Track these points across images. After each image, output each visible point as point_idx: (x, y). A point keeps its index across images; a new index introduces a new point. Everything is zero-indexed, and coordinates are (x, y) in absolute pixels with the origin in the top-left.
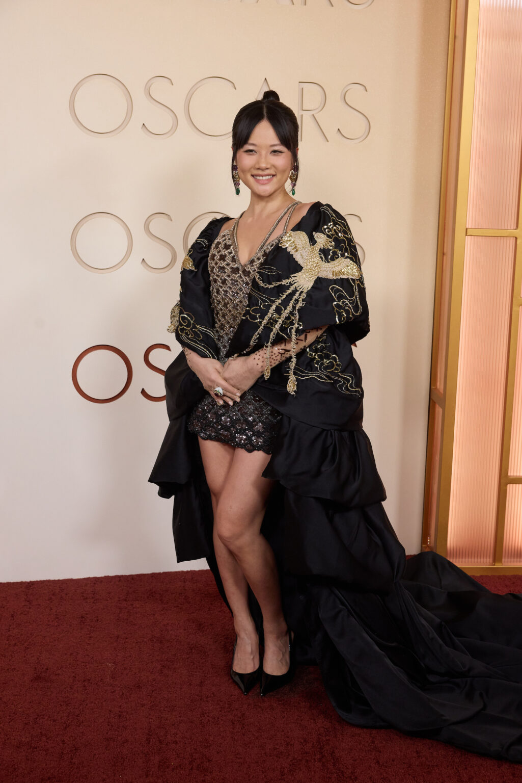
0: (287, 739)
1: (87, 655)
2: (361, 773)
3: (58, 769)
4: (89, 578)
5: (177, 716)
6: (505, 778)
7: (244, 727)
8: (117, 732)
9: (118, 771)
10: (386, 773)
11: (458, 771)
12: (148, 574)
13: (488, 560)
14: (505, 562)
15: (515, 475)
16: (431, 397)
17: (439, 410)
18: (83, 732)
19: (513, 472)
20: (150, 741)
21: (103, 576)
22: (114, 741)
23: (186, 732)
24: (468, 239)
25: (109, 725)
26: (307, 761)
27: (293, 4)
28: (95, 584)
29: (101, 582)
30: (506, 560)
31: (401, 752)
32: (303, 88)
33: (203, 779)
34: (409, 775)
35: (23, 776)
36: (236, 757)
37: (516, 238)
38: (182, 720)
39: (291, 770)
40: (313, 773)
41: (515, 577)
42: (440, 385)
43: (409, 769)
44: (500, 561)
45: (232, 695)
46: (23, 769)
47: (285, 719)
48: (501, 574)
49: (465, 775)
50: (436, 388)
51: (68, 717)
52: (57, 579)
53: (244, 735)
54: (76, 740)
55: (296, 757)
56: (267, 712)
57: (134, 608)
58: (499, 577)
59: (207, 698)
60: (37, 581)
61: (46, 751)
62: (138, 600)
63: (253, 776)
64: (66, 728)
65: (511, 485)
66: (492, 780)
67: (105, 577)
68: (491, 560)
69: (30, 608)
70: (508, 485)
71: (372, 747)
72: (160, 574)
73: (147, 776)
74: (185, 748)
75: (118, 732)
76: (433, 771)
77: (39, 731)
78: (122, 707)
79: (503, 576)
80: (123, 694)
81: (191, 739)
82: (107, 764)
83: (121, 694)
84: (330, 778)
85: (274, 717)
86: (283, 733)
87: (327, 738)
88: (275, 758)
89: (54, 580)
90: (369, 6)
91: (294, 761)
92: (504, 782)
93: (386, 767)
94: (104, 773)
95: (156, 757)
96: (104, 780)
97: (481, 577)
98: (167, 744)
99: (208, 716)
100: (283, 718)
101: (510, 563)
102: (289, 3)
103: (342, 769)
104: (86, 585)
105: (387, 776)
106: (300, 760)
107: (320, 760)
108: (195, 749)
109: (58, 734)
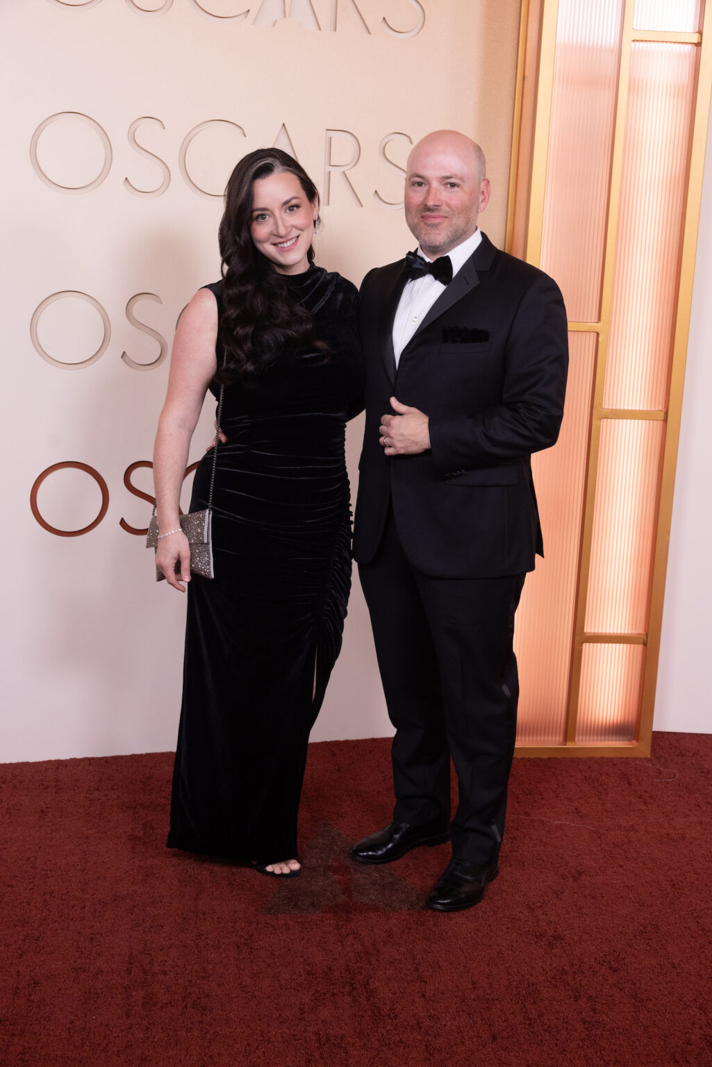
0: (307, 967)
1: (50, 861)
2: (402, 1010)
3: (11, 1009)
4: (50, 762)
5: (167, 939)
6: (584, 1014)
7: (252, 952)
8: (88, 960)
9: (90, 1010)
10: (434, 1010)
11: (525, 1007)
12: (126, 756)
13: (557, 738)
14: (578, 741)
15: (593, 631)
18: (44, 961)
19: (590, 628)
20: (131, 971)
21: (68, 758)
22: (84, 971)
23: (178, 959)
25: (77, 951)
26: (333, 994)
27: (320, 29)
28: (58, 768)
29: (66, 765)
30: (580, 738)
31: (453, 982)
32: (331, 138)
33: (201, 1019)
34: (463, 1011)
36: (243, 991)
37: (598, 334)
38: (172, 944)
39: (313, 1007)
40: (341, 1010)
41: (591, 759)
43: (463, 1003)
44: (573, 740)
45: (236, 911)
47: (304, 941)
48: (574, 756)
49: (533, 1011)
51: (24, 940)
52: (8, 762)
53: (252, 962)
54: (35, 971)
55: (319, 989)
56: (282, 932)
57: (108, 799)
58: (572, 760)
59: (204, 914)
62: (114, 789)
63: (265, 1016)
64: (21, 955)
65: (588, 644)
66: (567, 1017)
67: (71, 759)
68: (561, 739)
70: (584, 644)
71: (416, 976)
72: (141, 756)
73: (128, 1016)
74: (177, 980)
75: (90, 959)
76: (494, 1007)
78: (95, 928)
79: (577, 758)
80: (95, 910)
81: (184, 968)
82: (76, 1002)
83: (92, 910)
84: (363, 1017)
85: (291, 939)
86: (302, 959)
87: (359, 965)
88: (293, 991)
89: (5, 764)
90: (416, 35)
91: (316, 995)
92: (582, 1019)
93: (434, 1002)
94: (71, 1013)
95: (139, 991)
96: (72, 1022)
97: (549, 759)
98: (153, 975)
99: (206, 938)
100: (302, 940)
101: (583, 743)
102: (315, 27)
103: (377, 1005)
104: (46, 770)
105: (435, 1013)
106: (325, 994)
107: (350, 994)
108: (190, 981)
109: (12, 963)
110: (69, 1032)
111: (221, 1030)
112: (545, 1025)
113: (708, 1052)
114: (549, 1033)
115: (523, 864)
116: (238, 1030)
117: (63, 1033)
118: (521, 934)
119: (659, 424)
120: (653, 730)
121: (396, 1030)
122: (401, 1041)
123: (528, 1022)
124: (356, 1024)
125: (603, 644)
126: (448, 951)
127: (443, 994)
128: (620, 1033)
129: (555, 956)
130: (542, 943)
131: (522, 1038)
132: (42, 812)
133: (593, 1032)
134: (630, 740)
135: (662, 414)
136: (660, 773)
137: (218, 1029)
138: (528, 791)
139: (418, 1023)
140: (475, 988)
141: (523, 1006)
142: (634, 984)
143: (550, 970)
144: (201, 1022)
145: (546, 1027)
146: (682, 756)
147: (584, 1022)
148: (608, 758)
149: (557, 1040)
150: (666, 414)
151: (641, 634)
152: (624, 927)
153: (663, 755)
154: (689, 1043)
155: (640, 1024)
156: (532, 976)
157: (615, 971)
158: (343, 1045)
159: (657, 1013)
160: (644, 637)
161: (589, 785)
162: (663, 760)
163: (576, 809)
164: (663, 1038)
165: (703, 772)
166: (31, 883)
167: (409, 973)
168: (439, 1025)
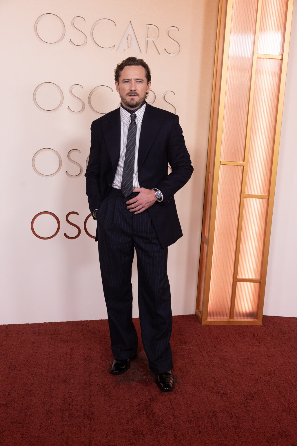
0: (130, 403)
1: (35, 361)
2: (165, 421)
3: (19, 417)
4: (36, 324)
7: (110, 398)
9: (48, 419)
10: (177, 421)
11: (212, 420)
12: (66, 322)
13: (227, 318)
14: (235, 319)
15: (240, 277)
16: (202, 240)
17: (205, 246)
18: (32, 399)
19: (239, 276)
20: (64, 404)
21: (43, 322)
22: (47, 404)
23: (82, 400)
24: (221, 166)
25: (44, 396)
26: (140, 414)
27: (141, 52)
28: (39, 326)
29: (43, 325)
30: (236, 318)
31: (185, 410)
33: (90, 423)
34: (189, 422)
35: (2, 421)
37: (243, 166)
38: (80, 394)
39: (132, 419)
40: (143, 420)
41: (239, 326)
42: (206, 234)
43: (189, 419)
44: (233, 318)
45: (104, 382)
46: (2, 417)
48: (233, 325)
49: (215, 422)
50: (204, 236)
51: (25, 391)
52: (21, 323)
53: (110, 401)
54: (29, 403)
55: (135, 412)
56: (121, 390)
57: (58, 338)
58: (232, 326)
59: (92, 383)
60: (11, 324)
61: (13, 409)
62: (60, 335)
63: (114, 422)
64: (23, 397)
65: (239, 282)
66: (228, 424)
68: (228, 318)
69: (8, 338)
70: (237, 283)
71: (171, 408)
73: (62, 422)
74: (81, 408)
75: (49, 399)
76: (200, 420)
77: (11, 399)
78: (51, 387)
80: (52, 380)
81: (84, 403)
82: (43, 415)
84: (151, 423)
85: (124, 393)
86: (128, 400)
87: (150, 403)
88: (125, 413)
89: (20, 324)
90: (177, 55)
91: (134, 414)
92: (233, 425)
93: (178, 418)
94: (41, 420)
95: (67, 412)
96: (42, 423)
97: (224, 325)
98: (72, 406)
99: (93, 392)
100: (129, 393)
101: (237, 319)
102: (139, 52)
103: (156, 419)
104: (35, 327)
105: (178, 422)
106: (137, 414)
107: (146, 414)
108: (86, 408)
109: (20, 400)
110: (40, 427)
111: (97, 427)
112: (219, 427)
113: (280, 439)
114: (221, 430)
115: (213, 365)
116: (104, 427)
117: (38, 427)
118: (211, 392)
119: (266, 200)
120: (263, 315)
121: (163, 428)
122: (165, 433)
123: (213, 426)
124: (148, 426)
125: (244, 283)
126: (184, 398)
127: (181, 415)
128: (247, 431)
129: (224, 401)
130: (219, 396)
131: (210, 432)
132: (33, 343)
133: (237, 430)
134: (254, 319)
135: (267, 197)
136: (265, 331)
137: (96, 427)
138: (215, 338)
139: (171, 426)
140: (193, 413)
141: (211, 420)
142: (253, 412)
143: (222, 406)
144: (90, 424)
145: (219, 428)
146: (274, 325)
147: (234, 427)
148: (246, 326)
149: (224, 433)
150: (269, 196)
151: (258, 279)
152: (250, 390)
153: (267, 324)
154: (273, 435)
155: (255, 428)
156: (215, 408)
157: (246, 407)
158: (143, 433)
159: (262, 424)
160: (260, 280)
161: (238, 335)
162: (266, 326)
163: (233, 345)
164: (264, 433)
165: (281, 331)
166: (28, 370)
167: (168, 407)
168: (179, 427)
